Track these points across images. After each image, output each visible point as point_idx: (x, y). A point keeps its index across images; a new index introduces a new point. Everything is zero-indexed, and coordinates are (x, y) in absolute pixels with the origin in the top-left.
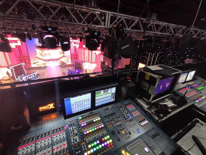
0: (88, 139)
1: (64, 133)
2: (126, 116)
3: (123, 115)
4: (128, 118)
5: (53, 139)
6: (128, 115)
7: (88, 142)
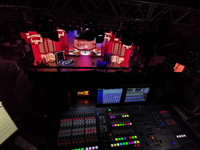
0: (115, 132)
1: (95, 119)
2: (157, 121)
3: (154, 119)
4: (159, 124)
5: (86, 122)
6: (160, 121)
7: (115, 134)
